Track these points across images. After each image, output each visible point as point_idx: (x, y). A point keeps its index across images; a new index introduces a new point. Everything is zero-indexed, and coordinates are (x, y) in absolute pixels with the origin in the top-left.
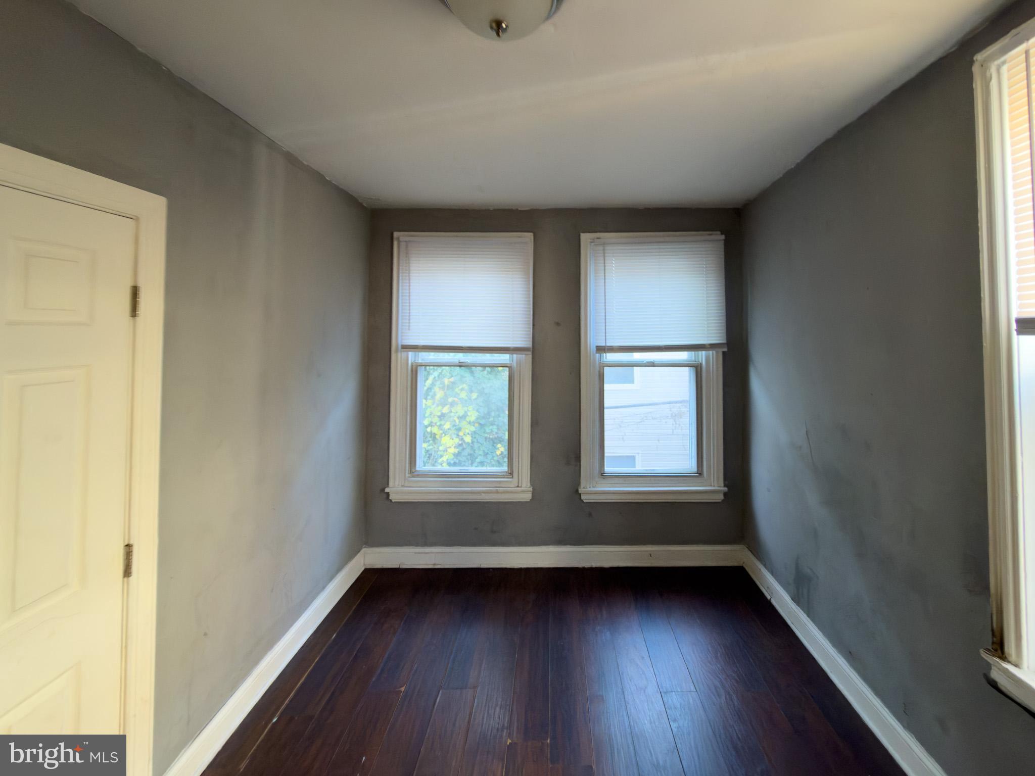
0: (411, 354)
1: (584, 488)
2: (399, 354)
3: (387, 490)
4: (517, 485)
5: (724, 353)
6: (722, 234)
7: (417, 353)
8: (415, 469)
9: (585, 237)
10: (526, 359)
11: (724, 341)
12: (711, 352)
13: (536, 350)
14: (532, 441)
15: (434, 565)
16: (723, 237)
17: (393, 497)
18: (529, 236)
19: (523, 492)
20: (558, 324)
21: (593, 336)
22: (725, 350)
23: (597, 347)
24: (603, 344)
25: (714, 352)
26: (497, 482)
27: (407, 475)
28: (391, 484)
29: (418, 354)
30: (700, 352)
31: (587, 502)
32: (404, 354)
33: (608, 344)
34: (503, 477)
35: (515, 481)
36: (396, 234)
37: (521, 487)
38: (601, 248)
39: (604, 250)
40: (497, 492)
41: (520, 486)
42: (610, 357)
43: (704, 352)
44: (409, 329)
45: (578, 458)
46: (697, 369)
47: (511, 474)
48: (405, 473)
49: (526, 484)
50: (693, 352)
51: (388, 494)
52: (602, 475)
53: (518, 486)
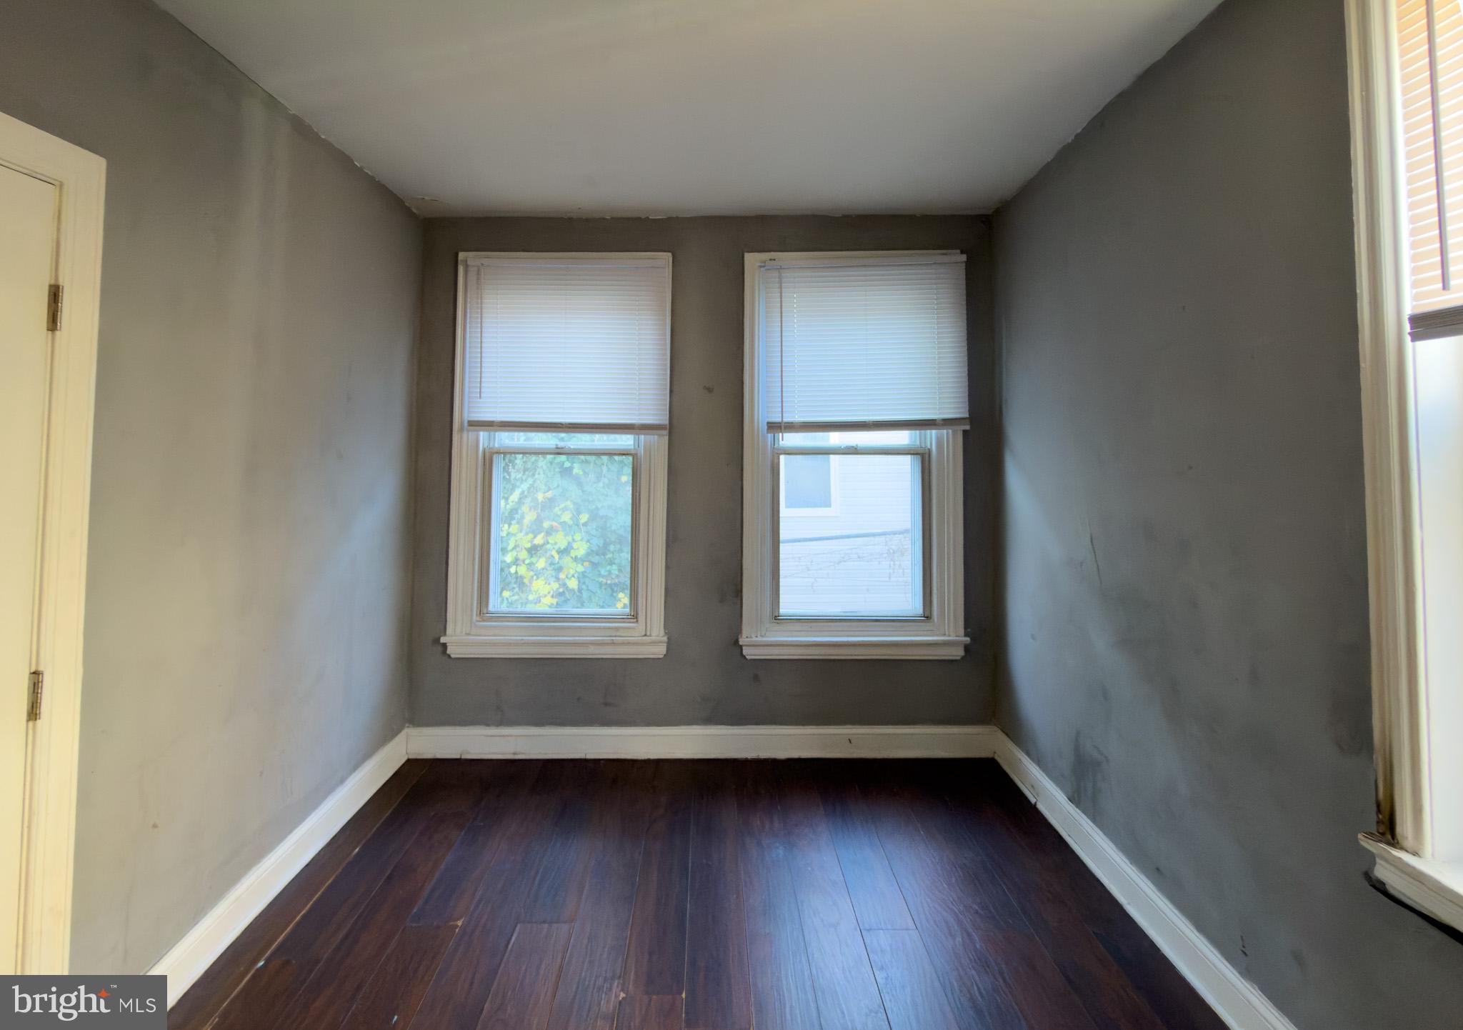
0: (483, 435)
1: (747, 637)
2: (465, 435)
3: (443, 640)
4: (643, 633)
5: (965, 432)
6: (962, 252)
7: (492, 433)
8: (487, 609)
9: (751, 259)
10: (659, 443)
11: (967, 415)
12: (945, 431)
13: (674, 429)
14: (667, 568)
15: (514, 754)
16: (964, 258)
17: (453, 651)
18: (665, 258)
19: (654, 643)
20: (710, 390)
21: (762, 408)
22: (968, 427)
23: (768, 423)
24: (779, 420)
25: (950, 431)
26: (610, 628)
27: (475, 617)
28: (449, 631)
29: (495, 435)
30: (928, 432)
31: (751, 660)
32: (472, 435)
33: (785, 420)
34: (623, 620)
35: (640, 627)
36: (461, 255)
37: (650, 636)
38: (776, 274)
39: (780, 277)
40: (613, 643)
41: (648, 634)
42: (790, 440)
43: (934, 432)
44: (480, 397)
45: (739, 593)
46: (924, 458)
47: (634, 617)
48: (472, 615)
49: (658, 631)
50: (918, 432)
51: (445, 646)
52: (776, 618)
53: (645, 635)
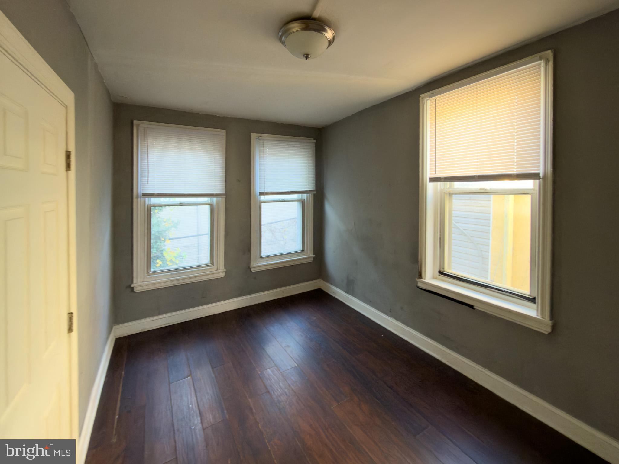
0: (147, 199)
1: (253, 265)
2: (139, 199)
3: (132, 286)
4: (216, 269)
5: (314, 194)
6: (314, 139)
7: (150, 198)
8: (150, 270)
9: (254, 136)
10: (222, 200)
11: (314, 189)
12: (309, 194)
13: (228, 195)
14: (225, 245)
15: (166, 324)
16: (315, 141)
17: (137, 290)
18: (223, 132)
19: (221, 272)
20: (239, 181)
21: (257, 187)
22: (315, 193)
23: (259, 192)
24: (263, 191)
25: (310, 194)
26: (204, 269)
27: (146, 274)
28: (135, 281)
30: (304, 194)
31: (254, 272)
32: (142, 199)
33: (265, 191)
34: (208, 266)
35: (215, 268)
36: (135, 122)
37: (219, 270)
38: (262, 141)
39: (263, 143)
40: (206, 275)
41: (218, 269)
42: (263, 198)
43: (306, 194)
44: (148, 183)
45: (249, 250)
46: (302, 202)
47: (212, 264)
48: (144, 273)
49: (222, 268)
50: (301, 195)
51: (133, 288)
52: (261, 257)
53: (217, 270)
